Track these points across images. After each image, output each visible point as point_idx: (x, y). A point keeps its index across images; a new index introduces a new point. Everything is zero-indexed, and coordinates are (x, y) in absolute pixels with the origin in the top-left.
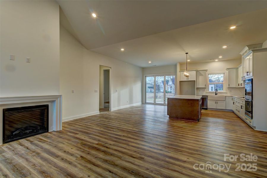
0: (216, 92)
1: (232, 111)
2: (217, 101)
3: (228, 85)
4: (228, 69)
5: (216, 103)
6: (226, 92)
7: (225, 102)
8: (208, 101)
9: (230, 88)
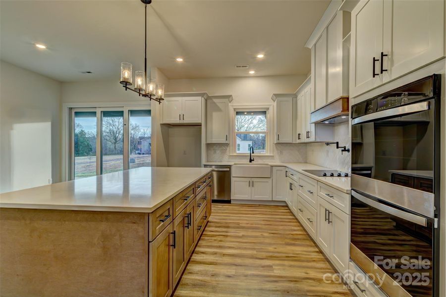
0: (252, 154)
1: (284, 204)
2: (253, 179)
3: (276, 137)
4: (276, 95)
5: (252, 184)
6: (272, 155)
7: (270, 181)
8: (233, 180)
9: (280, 145)
